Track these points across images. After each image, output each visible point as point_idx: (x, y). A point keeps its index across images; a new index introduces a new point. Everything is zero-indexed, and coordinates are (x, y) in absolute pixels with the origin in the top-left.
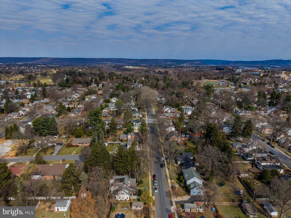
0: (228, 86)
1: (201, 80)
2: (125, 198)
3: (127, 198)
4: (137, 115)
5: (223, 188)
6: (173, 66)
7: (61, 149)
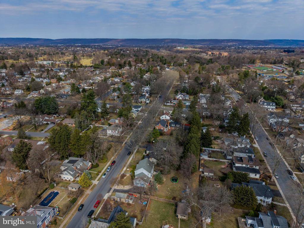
0: (283, 72)
1: (254, 64)
2: (69, 179)
3: (71, 179)
4: (143, 100)
5: (174, 184)
6: (233, 48)
7: (51, 128)
